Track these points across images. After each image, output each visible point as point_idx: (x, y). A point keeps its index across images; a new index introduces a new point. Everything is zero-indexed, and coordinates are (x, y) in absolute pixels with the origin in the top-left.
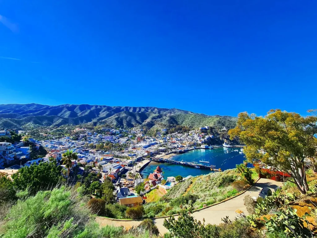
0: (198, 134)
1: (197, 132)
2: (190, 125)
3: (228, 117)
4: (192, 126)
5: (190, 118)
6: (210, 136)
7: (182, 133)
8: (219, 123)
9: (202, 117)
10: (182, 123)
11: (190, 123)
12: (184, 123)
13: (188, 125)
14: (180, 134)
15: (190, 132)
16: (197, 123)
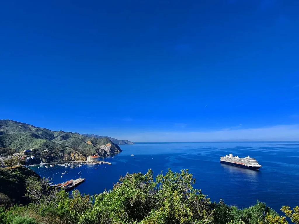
0: (20, 156)
1: (20, 155)
2: (18, 147)
3: (70, 133)
4: (20, 148)
5: (20, 139)
6: (32, 158)
7: (5, 156)
8: (44, 145)
9: (33, 138)
10: (10, 145)
11: (19, 145)
12: (12, 144)
13: (15, 147)
14: (3, 158)
15: (13, 154)
16: (26, 145)
